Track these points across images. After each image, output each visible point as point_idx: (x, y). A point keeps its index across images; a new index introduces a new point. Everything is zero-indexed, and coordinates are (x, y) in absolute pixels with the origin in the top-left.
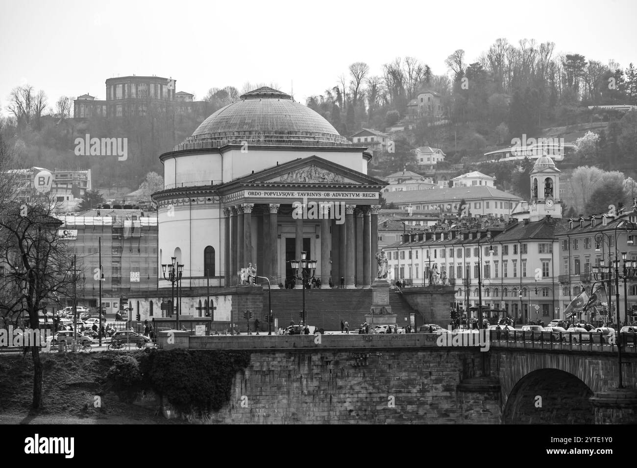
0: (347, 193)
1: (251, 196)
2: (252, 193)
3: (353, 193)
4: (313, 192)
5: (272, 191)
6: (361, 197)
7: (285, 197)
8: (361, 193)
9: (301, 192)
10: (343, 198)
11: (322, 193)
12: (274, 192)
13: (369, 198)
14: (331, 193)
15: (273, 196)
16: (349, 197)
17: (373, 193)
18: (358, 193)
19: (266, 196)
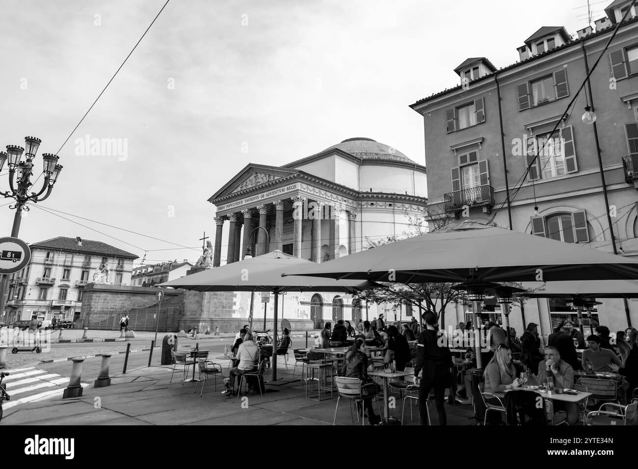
0: (275, 190)
1: (220, 211)
2: (220, 208)
3: (280, 189)
4: (254, 197)
5: (230, 203)
6: (286, 191)
7: (237, 206)
8: (285, 188)
9: (247, 199)
10: (274, 195)
11: (260, 195)
12: (232, 203)
13: (292, 190)
14: (265, 194)
15: (231, 207)
16: (277, 194)
17: (294, 184)
18: (283, 188)
19: (228, 208)
